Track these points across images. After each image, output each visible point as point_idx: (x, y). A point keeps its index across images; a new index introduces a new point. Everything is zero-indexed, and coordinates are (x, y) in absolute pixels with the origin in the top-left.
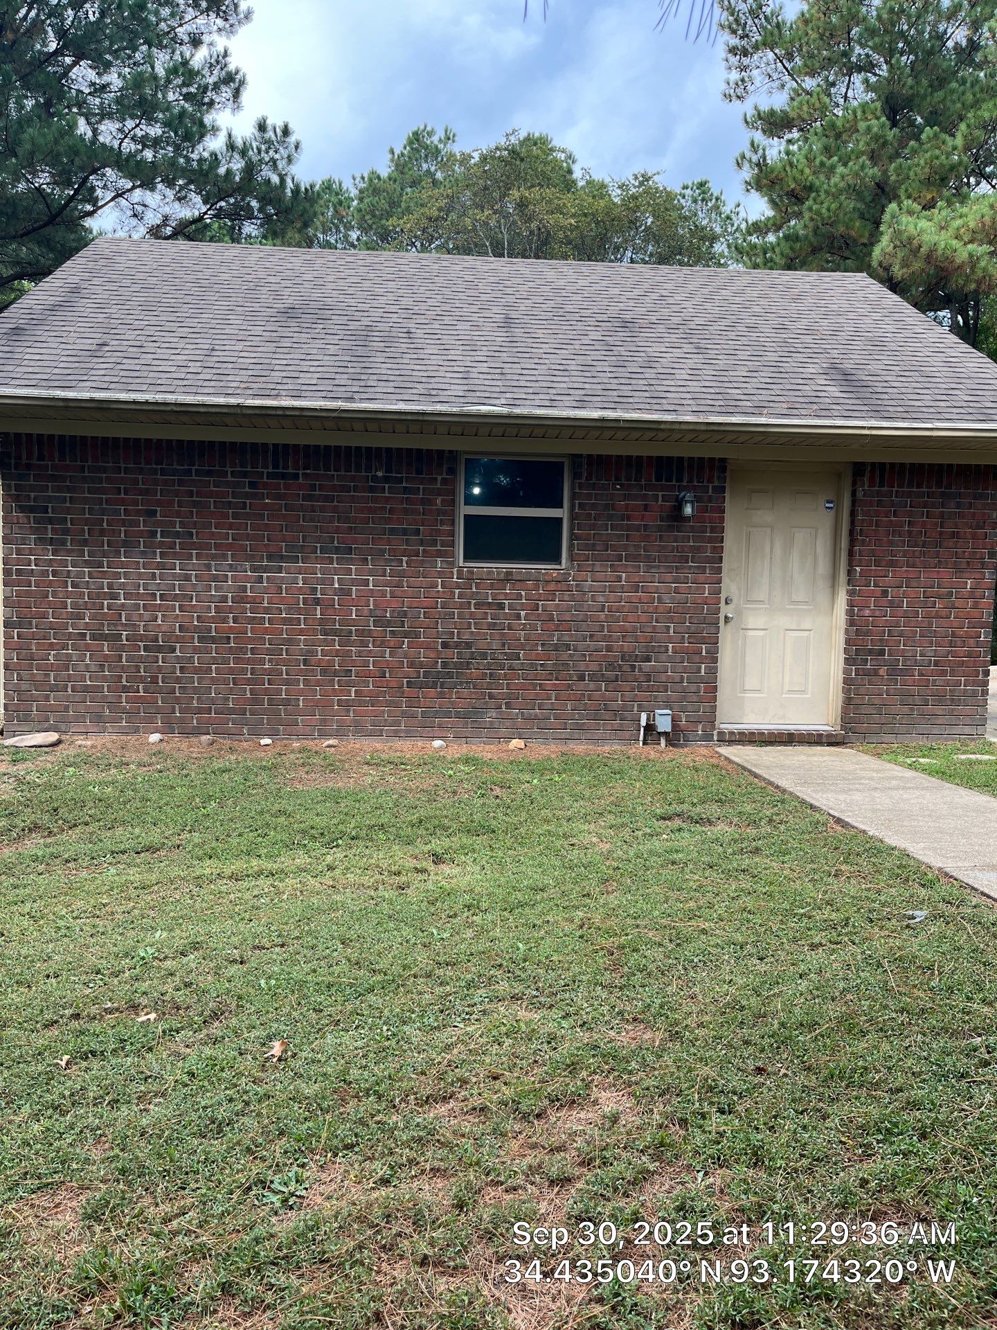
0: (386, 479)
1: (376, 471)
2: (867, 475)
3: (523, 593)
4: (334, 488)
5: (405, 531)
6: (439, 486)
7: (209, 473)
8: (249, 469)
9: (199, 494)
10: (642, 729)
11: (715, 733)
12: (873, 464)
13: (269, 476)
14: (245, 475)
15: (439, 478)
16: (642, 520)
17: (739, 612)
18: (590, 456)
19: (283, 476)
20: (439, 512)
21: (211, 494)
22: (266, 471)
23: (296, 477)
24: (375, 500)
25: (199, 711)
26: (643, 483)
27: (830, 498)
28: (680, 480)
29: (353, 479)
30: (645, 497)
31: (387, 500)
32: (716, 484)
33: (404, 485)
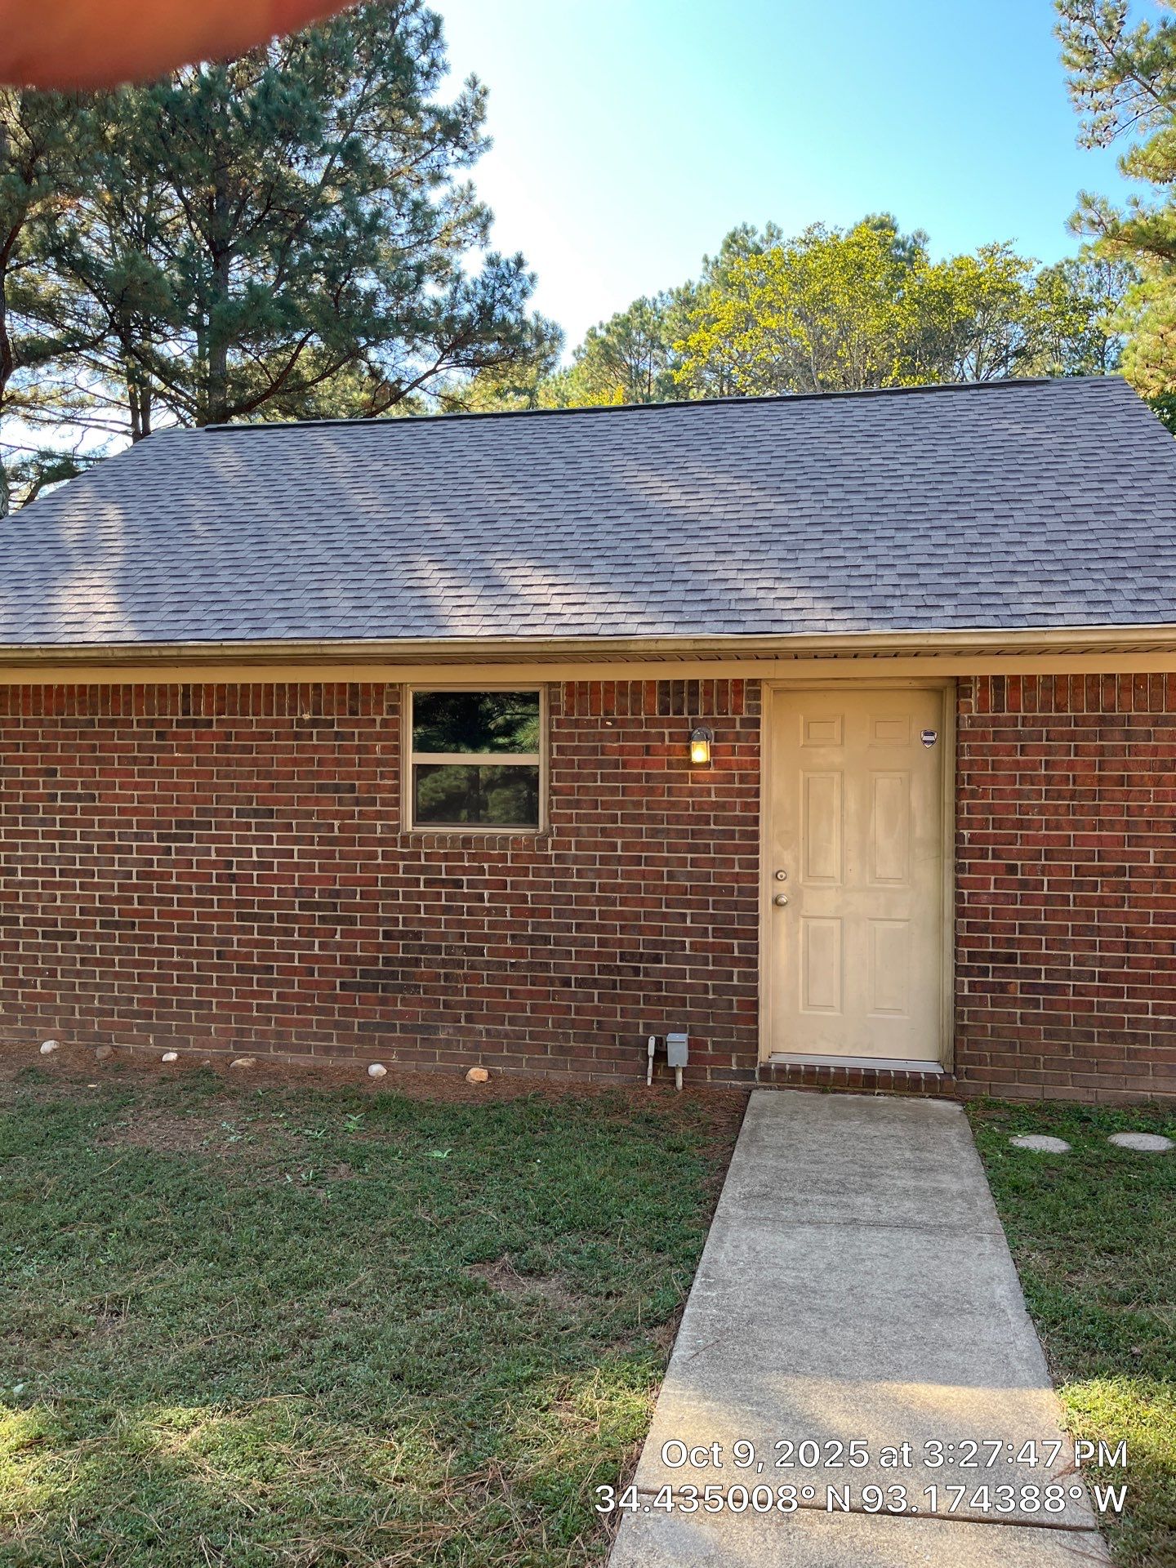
0: (314, 723)
1: (302, 713)
2: (975, 694)
3: (486, 866)
4: (253, 736)
5: (337, 789)
6: (378, 729)
7: (113, 723)
8: (156, 717)
9: (103, 748)
10: (651, 1060)
11: (757, 1070)
12: (984, 679)
13: (180, 724)
14: (152, 723)
15: (378, 718)
16: (643, 768)
17: (797, 893)
18: (570, 684)
19: (195, 724)
20: (379, 763)
21: (115, 749)
22: (175, 718)
23: (209, 723)
24: (301, 749)
25: (101, 1013)
26: (643, 717)
27: (929, 728)
28: (693, 711)
29: (275, 724)
30: (646, 736)
31: (316, 748)
32: (745, 715)
33: (336, 729)
